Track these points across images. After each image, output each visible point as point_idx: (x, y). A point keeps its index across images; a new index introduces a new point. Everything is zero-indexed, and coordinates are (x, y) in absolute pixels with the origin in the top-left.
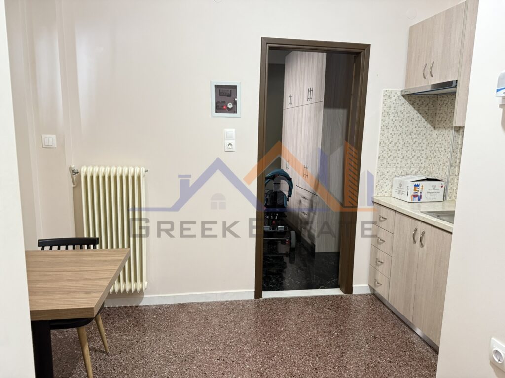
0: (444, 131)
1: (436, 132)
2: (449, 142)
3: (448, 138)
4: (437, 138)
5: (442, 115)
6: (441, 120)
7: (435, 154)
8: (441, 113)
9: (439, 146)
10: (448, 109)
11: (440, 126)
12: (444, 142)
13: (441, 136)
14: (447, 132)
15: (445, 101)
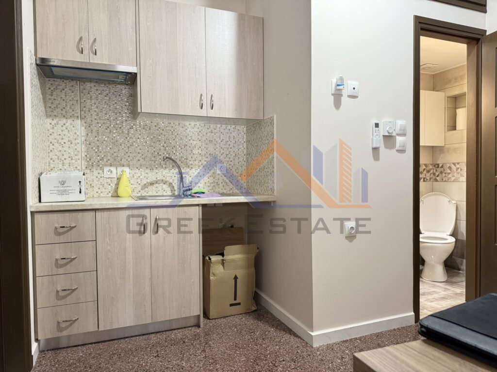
0: (64, 121)
1: (49, 120)
2: (75, 133)
3: (73, 129)
4: (53, 128)
5: (57, 102)
6: (57, 107)
7: (52, 147)
8: (55, 99)
9: (58, 137)
10: (66, 96)
11: (55, 114)
12: (66, 132)
13: (60, 126)
14: (69, 121)
15: (59, 85)
